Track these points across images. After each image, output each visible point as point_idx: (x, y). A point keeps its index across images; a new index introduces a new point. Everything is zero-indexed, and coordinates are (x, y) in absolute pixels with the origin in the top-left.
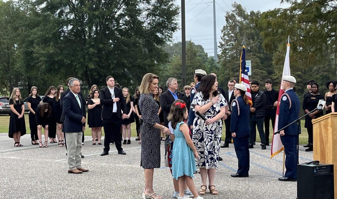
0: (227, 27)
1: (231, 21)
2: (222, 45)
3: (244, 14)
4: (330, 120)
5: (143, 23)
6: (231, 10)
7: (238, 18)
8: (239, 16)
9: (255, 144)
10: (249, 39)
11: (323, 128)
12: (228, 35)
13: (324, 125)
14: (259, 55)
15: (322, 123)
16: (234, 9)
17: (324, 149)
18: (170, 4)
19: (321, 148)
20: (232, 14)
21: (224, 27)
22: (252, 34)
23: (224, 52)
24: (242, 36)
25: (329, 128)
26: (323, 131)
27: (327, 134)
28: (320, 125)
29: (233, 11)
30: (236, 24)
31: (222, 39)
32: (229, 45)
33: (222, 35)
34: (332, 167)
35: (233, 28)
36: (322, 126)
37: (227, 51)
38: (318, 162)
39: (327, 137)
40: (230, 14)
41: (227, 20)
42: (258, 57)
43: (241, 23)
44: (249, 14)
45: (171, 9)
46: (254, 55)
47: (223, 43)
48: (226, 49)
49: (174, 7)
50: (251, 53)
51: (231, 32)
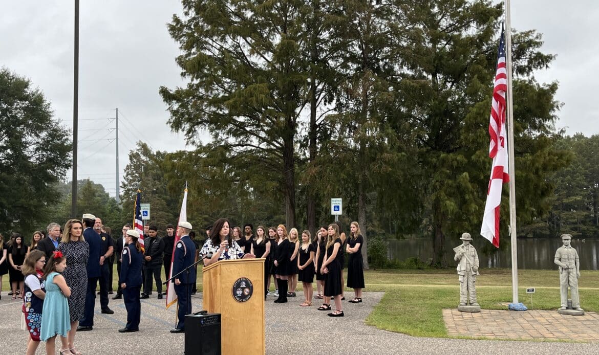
0: (131, 166)
1: (135, 160)
2: (125, 185)
3: (150, 154)
4: (218, 268)
5: (30, 158)
6: (135, 148)
7: (143, 158)
8: (144, 155)
9: (151, 294)
10: (154, 180)
11: (212, 276)
12: (132, 174)
13: (214, 273)
14: (165, 197)
15: (212, 271)
16: (138, 148)
17: (213, 298)
18: (64, 138)
19: (210, 296)
20: (137, 153)
21: (128, 166)
22: (157, 175)
23: (127, 193)
24: (148, 176)
25: (218, 275)
26: (213, 279)
27: (216, 282)
28: (210, 273)
29: (138, 150)
30: (140, 164)
31: (125, 178)
32: (133, 186)
33: (125, 174)
34: (219, 316)
35: (137, 168)
36: (212, 274)
37: (130, 192)
38: (206, 312)
39: (216, 285)
40: (135, 152)
41: (131, 159)
42: (163, 199)
43: (146, 162)
44: (155, 154)
45: (65, 144)
46: (160, 197)
47: (126, 183)
48: (129, 190)
49: (69, 142)
50: (157, 195)
51: (135, 172)
